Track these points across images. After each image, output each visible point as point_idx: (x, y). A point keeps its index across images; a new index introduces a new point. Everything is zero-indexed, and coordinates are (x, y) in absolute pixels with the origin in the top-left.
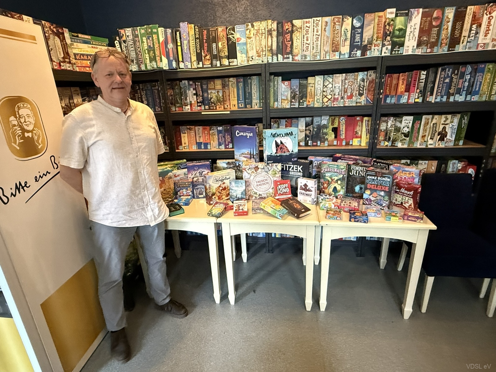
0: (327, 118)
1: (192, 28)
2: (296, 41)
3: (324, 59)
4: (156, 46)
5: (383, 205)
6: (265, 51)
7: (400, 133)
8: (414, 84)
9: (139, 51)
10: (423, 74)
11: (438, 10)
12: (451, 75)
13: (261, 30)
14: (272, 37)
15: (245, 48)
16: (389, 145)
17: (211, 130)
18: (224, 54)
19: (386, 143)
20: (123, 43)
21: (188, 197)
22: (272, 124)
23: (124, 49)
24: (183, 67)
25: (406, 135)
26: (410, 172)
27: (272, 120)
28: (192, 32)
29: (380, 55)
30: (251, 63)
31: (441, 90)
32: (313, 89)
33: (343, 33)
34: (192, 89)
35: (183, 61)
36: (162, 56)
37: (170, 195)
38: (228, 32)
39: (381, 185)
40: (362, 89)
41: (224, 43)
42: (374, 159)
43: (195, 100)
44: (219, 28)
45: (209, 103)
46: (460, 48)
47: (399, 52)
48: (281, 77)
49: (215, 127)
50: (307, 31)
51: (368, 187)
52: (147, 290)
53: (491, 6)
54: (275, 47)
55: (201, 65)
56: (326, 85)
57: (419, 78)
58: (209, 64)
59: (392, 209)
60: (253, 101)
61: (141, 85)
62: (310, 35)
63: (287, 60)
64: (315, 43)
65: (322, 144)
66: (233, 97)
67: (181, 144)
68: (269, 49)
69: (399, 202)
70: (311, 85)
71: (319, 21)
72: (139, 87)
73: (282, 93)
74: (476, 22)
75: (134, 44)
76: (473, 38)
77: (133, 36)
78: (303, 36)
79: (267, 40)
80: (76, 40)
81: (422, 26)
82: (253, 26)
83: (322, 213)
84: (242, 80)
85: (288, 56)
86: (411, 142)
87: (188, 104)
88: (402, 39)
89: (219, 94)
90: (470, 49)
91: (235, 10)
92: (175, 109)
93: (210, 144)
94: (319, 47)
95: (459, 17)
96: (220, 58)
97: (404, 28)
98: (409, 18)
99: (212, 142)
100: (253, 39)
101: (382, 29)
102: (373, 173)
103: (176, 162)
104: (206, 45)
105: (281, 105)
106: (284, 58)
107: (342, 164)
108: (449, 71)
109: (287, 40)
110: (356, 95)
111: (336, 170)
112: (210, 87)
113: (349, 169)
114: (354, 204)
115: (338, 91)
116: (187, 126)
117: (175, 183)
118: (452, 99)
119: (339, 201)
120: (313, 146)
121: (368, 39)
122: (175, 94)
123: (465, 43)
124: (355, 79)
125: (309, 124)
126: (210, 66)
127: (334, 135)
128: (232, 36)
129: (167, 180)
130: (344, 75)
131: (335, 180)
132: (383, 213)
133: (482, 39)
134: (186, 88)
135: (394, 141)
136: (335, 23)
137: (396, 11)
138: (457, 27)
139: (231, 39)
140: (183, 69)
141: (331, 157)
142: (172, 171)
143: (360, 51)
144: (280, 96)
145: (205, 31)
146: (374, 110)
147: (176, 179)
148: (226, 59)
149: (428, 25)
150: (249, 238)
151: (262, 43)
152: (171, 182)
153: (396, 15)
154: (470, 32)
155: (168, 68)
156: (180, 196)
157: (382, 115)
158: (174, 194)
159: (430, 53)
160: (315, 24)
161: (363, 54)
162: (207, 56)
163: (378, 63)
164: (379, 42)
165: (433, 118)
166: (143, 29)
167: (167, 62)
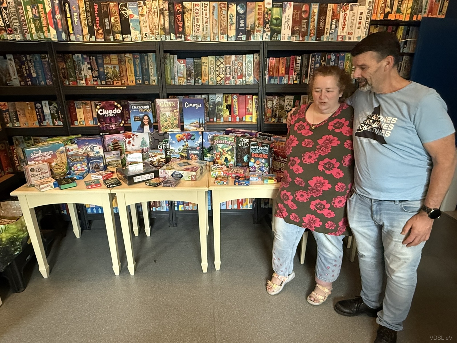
0: (221, 96)
1: (82, 1)
2: (188, 22)
3: (214, 40)
4: (42, 16)
5: (265, 171)
6: (159, 29)
7: (284, 110)
8: (292, 67)
9: (23, 20)
10: (298, 59)
11: (306, 5)
12: (320, 61)
13: (154, 8)
14: (164, 17)
15: (138, 25)
16: (275, 121)
18: (118, 29)
19: (273, 120)
20: (4, 10)
21: (82, 171)
23: (5, 16)
24: (75, 40)
27: (170, 96)
28: (82, 5)
29: (261, 40)
30: (145, 40)
32: (207, 68)
33: (229, 17)
34: (86, 63)
35: (74, 33)
36: (50, 27)
37: (62, 170)
38: (121, 7)
39: (262, 153)
41: (116, 18)
42: (260, 133)
43: (91, 74)
44: (111, 3)
45: (106, 78)
46: (325, 39)
47: (277, 39)
48: (176, 56)
50: (197, 13)
51: (253, 156)
52: (40, 269)
53: (345, 5)
54: (167, 26)
55: (93, 39)
56: (218, 65)
57: (296, 62)
58: (101, 38)
60: (151, 77)
61: (28, 56)
62: (200, 17)
63: (179, 39)
64: (204, 25)
65: (218, 120)
66: (130, 73)
67: (77, 120)
68: (162, 27)
69: (278, 168)
70: (205, 64)
71: (207, 5)
72: (26, 58)
73: (179, 71)
74: (335, 17)
75: (17, 12)
76: (334, 31)
77: (15, 3)
78: (193, 18)
79: (160, 19)
81: (294, 18)
82: (145, 4)
84: (138, 56)
85: (180, 35)
87: (83, 79)
88: (279, 27)
89: (116, 69)
90: (332, 40)
92: (69, 83)
94: (208, 29)
95: (322, 12)
96: (114, 33)
97: (280, 18)
98: (284, 10)
100: (146, 16)
101: (262, 17)
102: (256, 143)
103: (70, 137)
104: (98, 18)
105: (178, 82)
106: (177, 38)
107: (231, 137)
108: (318, 58)
110: (245, 75)
111: (226, 142)
112: (106, 62)
113: (238, 142)
114: (241, 171)
115: (230, 71)
116: (82, 100)
117: (68, 158)
119: (229, 169)
120: (210, 122)
121: (251, 25)
122: (68, 67)
123: (328, 34)
124: (243, 61)
126: (103, 40)
127: (229, 112)
128: (125, 12)
129: (59, 155)
130: (234, 56)
131: (226, 151)
133: (341, 32)
134: (79, 61)
135: (280, 117)
136: (221, 8)
137: (272, 3)
138: (321, 21)
139: (124, 15)
140: (74, 41)
141: (224, 131)
142: (65, 145)
143: (245, 36)
144: (177, 74)
145: (97, 5)
146: (260, 89)
147: (69, 153)
148: (120, 35)
149: (298, 17)
150: (152, 213)
151: (155, 21)
152: (64, 156)
153: (273, 6)
154: (331, 25)
155: (57, 40)
156: (74, 171)
157: (268, 94)
158: (67, 169)
159: (302, 41)
160: (203, 8)
161: (248, 38)
162: (100, 30)
163: (260, 47)
164: (260, 28)
165: (309, 98)
167: (56, 34)
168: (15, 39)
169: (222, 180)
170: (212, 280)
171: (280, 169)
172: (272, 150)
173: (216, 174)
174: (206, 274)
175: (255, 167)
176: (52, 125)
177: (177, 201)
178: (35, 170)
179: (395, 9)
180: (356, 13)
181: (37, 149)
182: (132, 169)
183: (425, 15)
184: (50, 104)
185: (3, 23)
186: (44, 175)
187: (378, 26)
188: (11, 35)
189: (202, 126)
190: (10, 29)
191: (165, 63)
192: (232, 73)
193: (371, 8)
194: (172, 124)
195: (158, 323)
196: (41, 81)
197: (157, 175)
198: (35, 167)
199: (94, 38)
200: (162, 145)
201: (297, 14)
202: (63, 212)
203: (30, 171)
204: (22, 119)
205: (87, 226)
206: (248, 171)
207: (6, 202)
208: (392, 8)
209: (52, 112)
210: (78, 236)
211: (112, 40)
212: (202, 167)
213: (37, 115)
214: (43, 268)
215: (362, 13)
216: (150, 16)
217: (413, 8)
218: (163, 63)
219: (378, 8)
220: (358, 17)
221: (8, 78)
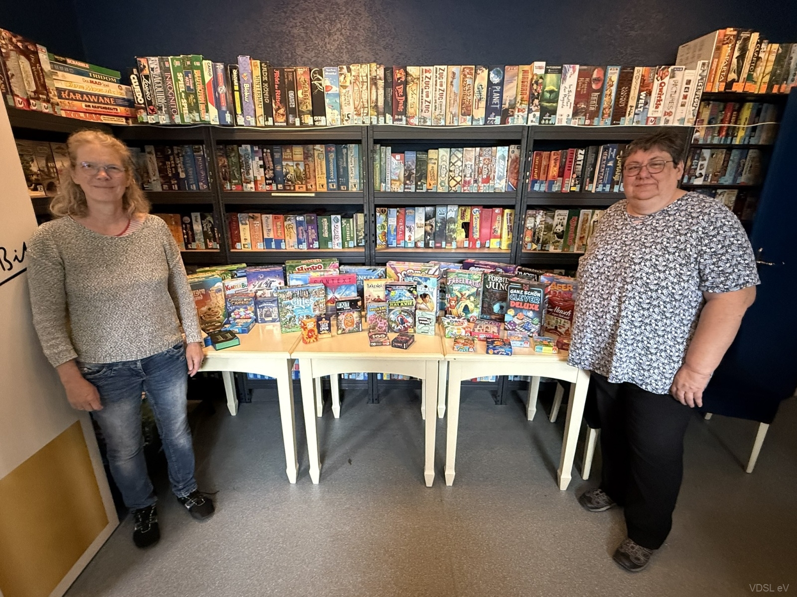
0: (455, 209)
1: (257, 65)
2: (412, 97)
3: (451, 125)
4: (199, 87)
5: (532, 331)
6: (368, 107)
7: (552, 232)
8: (569, 167)
9: (171, 94)
10: (580, 154)
11: (600, 69)
12: (616, 156)
13: (362, 76)
14: (377, 89)
15: (338, 101)
16: (538, 249)
17: (285, 221)
18: (307, 108)
19: (535, 246)
20: (144, 79)
21: (246, 320)
22: (378, 214)
23: (146, 89)
24: (243, 124)
25: (560, 236)
26: (567, 284)
27: (378, 209)
28: (257, 72)
29: (525, 124)
30: (346, 124)
31: (604, 176)
32: (435, 166)
33: (476, 90)
34: (257, 158)
35: (242, 114)
36: (209, 104)
37: (218, 318)
38: (313, 75)
39: (528, 302)
40: (502, 171)
41: (306, 92)
42: (519, 267)
43: (263, 175)
44: (299, 70)
45: (284, 180)
46: (626, 122)
47: (550, 122)
48: (390, 148)
49: (292, 217)
50: (427, 83)
51: (511, 305)
53: (663, 69)
54: (381, 103)
55: (270, 122)
56: (453, 162)
57: (575, 159)
58: (282, 121)
59: (543, 336)
60: (351, 180)
61: (175, 147)
62: (431, 90)
63: (398, 122)
64: (438, 101)
65: (448, 245)
66: (320, 173)
67: (239, 241)
68: (373, 105)
69: (552, 326)
70: (433, 161)
71: (444, 71)
72: (172, 151)
73: (392, 171)
74: (646, 88)
75: (163, 82)
76: (641, 109)
77: (161, 69)
78: (421, 91)
79: (370, 92)
80: (61, 68)
81: (579, 89)
82: (349, 70)
83: (448, 342)
85: (400, 117)
86: (566, 245)
87: (251, 181)
88: (554, 104)
89: (300, 167)
90: (638, 124)
91: (324, 48)
93: (285, 241)
94: (444, 108)
95: (625, 80)
96: (301, 114)
97: (557, 90)
98: (563, 77)
99: (287, 238)
100: (350, 89)
101: (528, 89)
102: (519, 286)
103: (230, 267)
104: (278, 92)
105: (391, 187)
106: (394, 120)
107: (476, 273)
108: (612, 152)
109: (398, 93)
110: (494, 178)
111: (467, 282)
112: (286, 157)
113: (485, 281)
114: (493, 329)
115: (470, 171)
116: (248, 213)
117: (226, 299)
118: (616, 190)
119: (472, 325)
120: (436, 248)
121: (510, 100)
122: (230, 164)
123: (632, 114)
124: (492, 156)
125: (430, 216)
126: (285, 124)
127: (464, 234)
128: (320, 82)
129: (214, 295)
130: (478, 149)
131: (467, 295)
132: (532, 341)
133: (653, 111)
134: (247, 156)
135: (545, 243)
136: (465, 75)
137: (546, 65)
138: (622, 94)
139: (317, 87)
141: (461, 262)
142: (223, 280)
143: (499, 117)
144: (389, 175)
145: (278, 72)
146: (518, 199)
147: (228, 292)
148: (309, 116)
149: (586, 87)
150: (343, 382)
151: (363, 96)
152: (220, 297)
153: (546, 72)
154: (638, 101)
155: (218, 123)
156: (235, 319)
157: (530, 207)
158: (224, 316)
159: (589, 125)
160: (437, 75)
161: (504, 121)
162: (280, 109)
163: (522, 135)
164: (525, 106)
165: (593, 215)
166: (177, 60)
167: (217, 114)
168: (159, 123)
169: (466, 343)
171: (556, 327)
172: (547, 297)
173: (454, 333)
174: (432, 490)
175: (515, 324)
176: (204, 248)
179: (744, 74)
180: (680, 81)
183: (794, 85)
184: (203, 218)
185: (142, 99)
187: (711, 102)
188: (153, 117)
190: (152, 107)
191: (374, 160)
192: (475, 175)
193: (705, 74)
196: (192, 184)
199: (272, 121)
201: (584, 83)
205: (247, 397)
206: (502, 328)
208: (739, 74)
209: (205, 229)
210: (233, 412)
211: (298, 123)
213: (183, 233)
215: (690, 81)
216: (356, 88)
217: (773, 73)
218: (371, 159)
219: (716, 72)
220: (683, 89)
221: (145, 179)
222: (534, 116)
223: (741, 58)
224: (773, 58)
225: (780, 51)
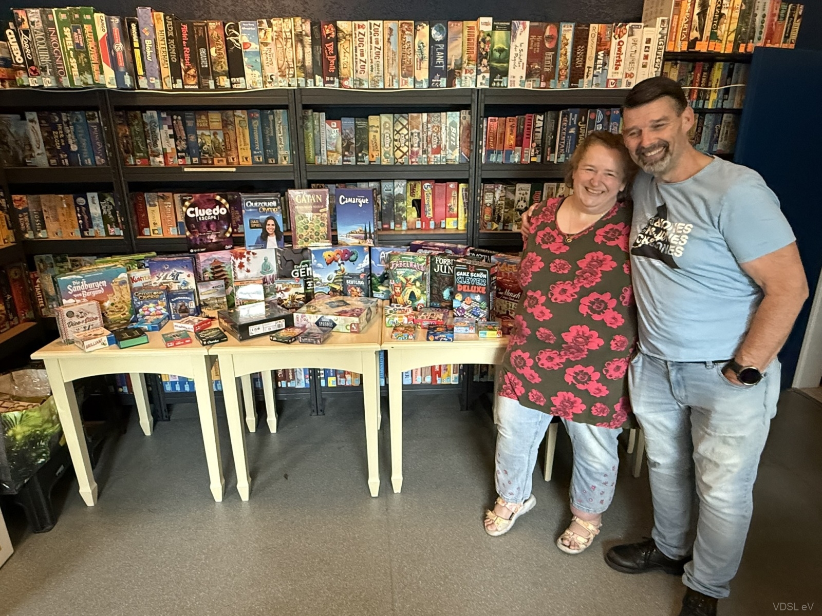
0: (403, 184)
1: (160, 18)
2: (345, 56)
3: (391, 87)
4: (91, 45)
5: (481, 316)
6: (294, 68)
7: (514, 209)
8: (528, 135)
9: (56, 52)
10: (539, 120)
11: (552, 25)
12: (577, 123)
13: (285, 32)
14: (303, 47)
15: (258, 60)
16: (499, 229)
18: (222, 68)
19: (495, 226)
20: (23, 35)
21: (158, 316)
23: (26, 46)
24: (146, 86)
27: (313, 185)
28: (161, 26)
29: (473, 86)
30: (269, 87)
31: (565, 145)
32: (378, 135)
33: (417, 48)
34: (165, 127)
35: (145, 75)
36: (104, 64)
37: (123, 315)
38: (227, 31)
39: (475, 285)
40: (454, 139)
41: (220, 49)
43: (174, 146)
44: (210, 24)
45: (200, 152)
46: (585, 84)
47: (502, 85)
48: (324, 114)
50: (361, 41)
51: (459, 290)
52: (80, 491)
53: (620, 27)
54: (309, 62)
55: (179, 85)
56: (398, 130)
57: (534, 126)
58: (193, 83)
60: (280, 152)
61: (63, 114)
62: (366, 48)
63: (330, 85)
64: (374, 60)
65: (398, 226)
66: (243, 143)
67: (148, 226)
68: (300, 65)
69: (504, 311)
70: (374, 129)
71: (379, 26)
72: (60, 118)
73: (328, 140)
74: (603, 48)
75: (46, 38)
76: (600, 71)
77: (43, 23)
78: (354, 48)
79: (296, 51)
81: (531, 48)
82: (270, 25)
83: (388, 331)
84: (258, 115)
85: (332, 79)
87: (159, 154)
88: (505, 65)
89: (218, 137)
90: (597, 86)
94: (381, 68)
95: (581, 39)
96: (215, 75)
97: (507, 49)
98: (512, 34)
100: (272, 46)
101: (475, 48)
102: (464, 267)
103: (136, 257)
104: (187, 50)
105: (328, 160)
106: (325, 82)
107: (421, 257)
108: (573, 117)
109: (328, 52)
110: (445, 148)
111: (411, 265)
112: (201, 125)
114: (439, 316)
115: (418, 140)
116: (157, 192)
117: (132, 293)
119: (417, 313)
120: (384, 229)
121: (456, 60)
122: (133, 134)
123: (591, 76)
124: (441, 122)
126: (197, 87)
127: (416, 213)
128: (235, 38)
129: (118, 288)
130: (425, 115)
133: (613, 73)
134: (153, 124)
135: (507, 222)
136: (403, 32)
137: (494, 21)
138: (578, 53)
139: (232, 44)
140: (146, 89)
141: (409, 245)
142: (128, 270)
143: (445, 79)
144: (325, 145)
145: (186, 27)
146: (472, 171)
147: (135, 285)
148: (225, 78)
149: (538, 46)
150: (280, 391)
151: (287, 55)
152: (125, 290)
153: (494, 28)
154: (596, 61)
155: (116, 87)
156: (144, 316)
157: (485, 181)
158: (131, 312)
159: (545, 88)
160: (372, 31)
161: (450, 83)
162: (190, 69)
163: (472, 99)
164: (472, 66)
165: (558, 188)
166: (63, 12)
167: (113, 76)
168: (43, 86)
169: (405, 331)
170: (387, 509)
171: (508, 312)
172: (494, 278)
173: (395, 321)
174: (377, 500)
175: (463, 309)
176: (104, 235)
177: (324, 370)
178: (75, 314)
180: (639, 40)
181: (79, 277)
182: (245, 313)
183: (760, 44)
184: (101, 199)
185: (21, 58)
186: (91, 323)
187: (679, 62)
188: (35, 79)
189: (370, 237)
190: (33, 68)
191: (304, 127)
192: (423, 144)
193: (665, 32)
194: (317, 234)
195: (291, 585)
196: (86, 158)
197: (291, 323)
198: (75, 309)
199: (181, 84)
200: (299, 270)
201: (536, 41)
202: (121, 390)
203: (66, 316)
204: (51, 225)
205: (164, 414)
206: (450, 315)
207: (21, 372)
209: (105, 212)
210: (147, 431)
211: (212, 86)
212: (369, 309)
213: (78, 218)
214: (86, 489)
215: (650, 39)
216: (279, 45)
217: (738, 31)
218: (302, 127)
219: (677, 30)
220: (643, 47)
221: (27, 153)
222: (484, 77)
223: (703, 14)
224: (736, 14)
225: (744, 8)
